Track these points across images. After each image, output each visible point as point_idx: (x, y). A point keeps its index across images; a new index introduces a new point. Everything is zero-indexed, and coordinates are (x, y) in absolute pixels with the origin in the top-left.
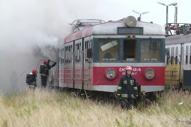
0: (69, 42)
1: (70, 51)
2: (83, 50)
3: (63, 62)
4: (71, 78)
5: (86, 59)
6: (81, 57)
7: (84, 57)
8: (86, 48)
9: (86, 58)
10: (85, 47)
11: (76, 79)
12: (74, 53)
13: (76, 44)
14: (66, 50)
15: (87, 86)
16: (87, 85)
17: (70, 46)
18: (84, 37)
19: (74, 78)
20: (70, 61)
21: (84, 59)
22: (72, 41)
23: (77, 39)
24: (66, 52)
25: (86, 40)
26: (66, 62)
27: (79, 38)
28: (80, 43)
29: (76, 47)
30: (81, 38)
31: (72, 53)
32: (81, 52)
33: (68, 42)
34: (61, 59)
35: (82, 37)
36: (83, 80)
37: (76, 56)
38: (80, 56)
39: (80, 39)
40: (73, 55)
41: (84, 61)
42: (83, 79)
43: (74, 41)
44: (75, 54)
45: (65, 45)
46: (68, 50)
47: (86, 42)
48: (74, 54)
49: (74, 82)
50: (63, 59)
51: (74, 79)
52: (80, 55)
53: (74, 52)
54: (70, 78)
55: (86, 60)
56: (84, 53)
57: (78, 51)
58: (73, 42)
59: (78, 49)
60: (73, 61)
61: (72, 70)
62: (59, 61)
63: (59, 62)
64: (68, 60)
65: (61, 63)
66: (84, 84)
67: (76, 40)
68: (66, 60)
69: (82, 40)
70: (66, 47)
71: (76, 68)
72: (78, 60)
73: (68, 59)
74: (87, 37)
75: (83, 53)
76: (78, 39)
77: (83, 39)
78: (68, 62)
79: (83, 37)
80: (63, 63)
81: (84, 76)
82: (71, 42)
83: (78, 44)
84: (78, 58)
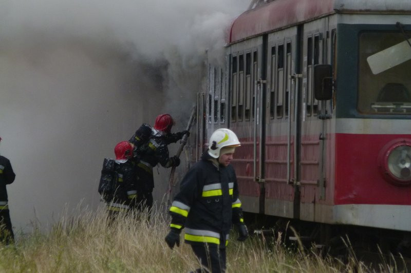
0: (248, 39)
1: (248, 72)
2: (299, 70)
3: (222, 113)
4: (252, 175)
5: (309, 104)
6: (293, 97)
7: (304, 96)
8: (309, 63)
9: (310, 101)
10: (305, 59)
11: (269, 179)
12: (265, 81)
13: (273, 49)
14: (235, 71)
15: (312, 205)
16: (314, 202)
17: (249, 55)
18: (305, 22)
19: (263, 177)
20: (247, 111)
21: (304, 105)
22: (257, 36)
23: (278, 26)
24: (235, 77)
25: (310, 32)
26: (233, 116)
27: (284, 24)
28: (289, 45)
29: (273, 60)
30: (292, 26)
31: (259, 83)
32: (293, 77)
33: (243, 40)
34: (216, 102)
35: (295, 21)
36: (299, 183)
37: (272, 94)
38: (287, 93)
39: (287, 28)
40: (259, 90)
41: (304, 112)
42: (298, 180)
43: (265, 36)
44: (268, 87)
45: (229, 48)
46: (241, 69)
47: (310, 40)
48: (265, 85)
49: (263, 192)
50: (223, 105)
51: (263, 180)
52: (289, 90)
53: (264, 77)
54: (247, 173)
55: (308, 108)
56: (305, 81)
57: (281, 73)
58: (260, 41)
59: (281, 64)
60: (258, 110)
61: (257, 145)
62: (208, 110)
63: (207, 115)
64: (240, 107)
65: (216, 119)
66: (302, 200)
67: (272, 32)
68: (234, 108)
69: (294, 31)
70: (235, 58)
71: (270, 138)
72: (279, 108)
73: (241, 104)
74: (314, 22)
75: (300, 80)
76: (280, 29)
77: (300, 27)
78: (240, 115)
79: (301, 19)
80: (222, 118)
81: (302, 168)
82: (253, 41)
83: (281, 48)
84: (281, 101)
